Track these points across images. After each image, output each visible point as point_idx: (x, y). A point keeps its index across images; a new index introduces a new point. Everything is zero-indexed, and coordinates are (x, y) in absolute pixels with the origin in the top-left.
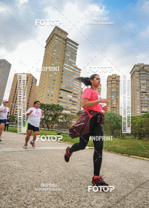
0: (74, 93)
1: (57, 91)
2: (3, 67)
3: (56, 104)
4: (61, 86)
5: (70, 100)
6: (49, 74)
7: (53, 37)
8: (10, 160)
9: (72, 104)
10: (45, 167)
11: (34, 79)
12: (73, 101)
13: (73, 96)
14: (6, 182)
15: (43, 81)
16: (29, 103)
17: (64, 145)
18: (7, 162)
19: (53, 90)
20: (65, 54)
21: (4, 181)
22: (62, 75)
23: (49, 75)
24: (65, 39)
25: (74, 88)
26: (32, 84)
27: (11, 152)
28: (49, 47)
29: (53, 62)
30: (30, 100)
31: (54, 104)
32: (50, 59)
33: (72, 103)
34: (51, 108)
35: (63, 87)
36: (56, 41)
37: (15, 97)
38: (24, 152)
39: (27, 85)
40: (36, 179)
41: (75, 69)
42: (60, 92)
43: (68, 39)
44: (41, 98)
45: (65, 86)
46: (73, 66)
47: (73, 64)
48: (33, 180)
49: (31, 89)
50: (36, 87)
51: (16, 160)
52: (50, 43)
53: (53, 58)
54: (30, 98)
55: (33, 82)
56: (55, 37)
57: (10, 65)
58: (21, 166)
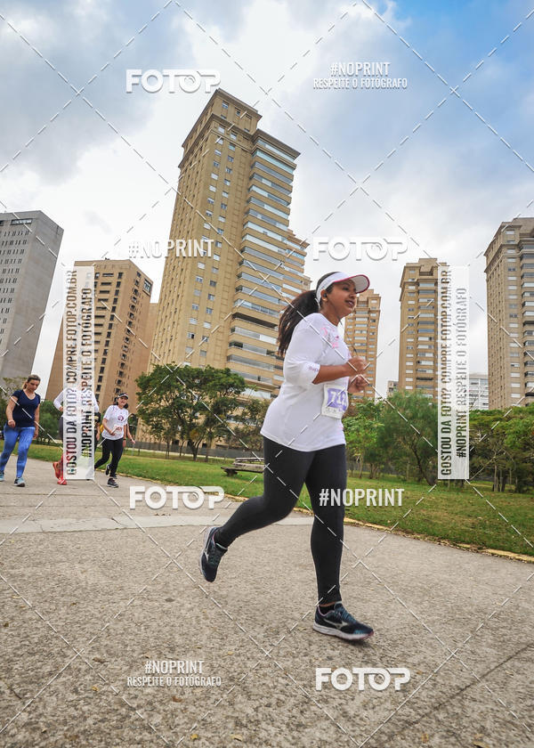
1: (222, 323)
3: (218, 366)
4: (238, 303)
5: (269, 353)
6: (193, 260)
8: (68, 559)
9: (277, 367)
11: (143, 280)
15: (173, 285)
16: (127, 363)
19: (209, 318)
20: (249, 189)
22: (241, 263)
23: (195, 267)
24: (252, 133)
26: (135, 298)
28: (195, 163)
29: (208, 219)
30: (128, 355)
31: (213, 368)
33: (275, 362)
34: (201, 384)
35: (243, 307)
38: (112, 534)
39: (119, 302)
40: (155, 624)
41: (285, 241)
42: (232, 326)
43: (260, 134)
44: (167, 347)
45: (253, 304)
46: (279, 232)
47: (278, 225)
48: (147, 627)
49: (131, 314)
50: (151, 308)
51: (86, 560)
52: (196, 150)
53: (210, 206)
54: (130, 346)
55: (140, 291)
56: (215, 130)
57: (58, 232)
58: (104, 581)
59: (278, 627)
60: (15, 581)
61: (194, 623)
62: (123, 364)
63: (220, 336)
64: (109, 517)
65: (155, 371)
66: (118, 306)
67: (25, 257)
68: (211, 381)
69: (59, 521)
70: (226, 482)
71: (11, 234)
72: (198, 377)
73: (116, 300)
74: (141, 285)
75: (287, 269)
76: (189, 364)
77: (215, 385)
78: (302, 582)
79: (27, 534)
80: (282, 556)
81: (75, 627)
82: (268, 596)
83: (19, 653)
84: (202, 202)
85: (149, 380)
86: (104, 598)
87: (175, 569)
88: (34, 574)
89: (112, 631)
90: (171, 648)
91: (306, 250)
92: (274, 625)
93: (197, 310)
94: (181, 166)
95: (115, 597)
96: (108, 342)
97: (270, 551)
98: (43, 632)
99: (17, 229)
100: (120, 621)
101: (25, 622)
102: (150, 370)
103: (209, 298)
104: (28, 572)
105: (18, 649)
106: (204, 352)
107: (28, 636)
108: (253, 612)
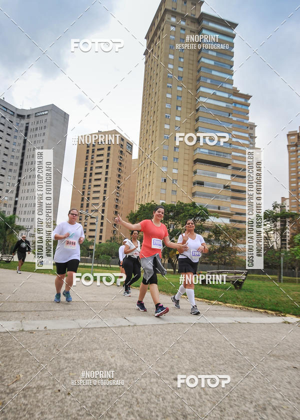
0: (233, 165)
1: (186, 167)
2: (52, 125)
3: (185, 201)
4: (198, 151)
5: (225, 187)
6: (161, 123)
7: (162, 19)
8: (100, 347)
9: (233, 198)
10: (186, 367)
11: (125, 143)
12: (233, 190)
13: (233, 175)
14: (103, 401)
15: (147, 144)
16: (119, 205)
17: (224, 313)
18: (95, 352)
19: (176, 165)
20: (199, 61)
21: (97, 397)
22: (197, 120)
23: (162, 128)
24: (197, 16)
25: (233, 153)
26: (121, 157)
27: (97, 329)
28: (156, 50)
29: (169, 90)
30: (119, 198)
31: (183, 203)
32: (161, 84)
33: (231, 194)
34: (174, 215)
35: (202, 153)
36: (172, 28)
37: (86, 193)
38: (127, 329)
39: (111, 161)
40: (169, 397)
41: (232, 97)
42: (194, 169)
43: (204, 16)
44: (147, 190)
45: (209, 150)
46: (225, 90)
47: (224, 85)
48: (164, 399)
49: (120, 169)
50: (133, 163)
51: (113, 348)
52: (156, 39)
53: (170, 80)
54: (120, 193)
55: (124, 151)
56: (168, 20)
57: (65, 117)
58: (127, 364)
59: (264, 404)
60: (69, 363)
61: (198, 397)
62: (117, 206)
63: (186, 178)
64: (122, 317)
65: (141, 209)
66: (110, 164)
67: (46, 138)
68: (182, 213)
69: (90, 320)
70: (202, 289)
71: (36, 123)
72: (171, 211)
73: (108, 160)
74: (125, 146)
75: (235, 119)
76: (164, 202)
77: (185, 216)
78: (278, 369)
79: (71, 329)
80: (258, 348)
81: (114, 397)
82: (252, 379)
83: (80, 413)
84: (163, 79)
85: (136, 216)
86: (130, 376)
87: (176, 356)
88: (80, 358)
89: (139, 400)
90: (184, 416)
91: (249, 101)
92: (261, 403)
93: (166, 160)
94: (146, 53)
95: (137, 375)
96: (105, 191)
97: (247, 345)
98: (93, 399)
99: (40, 119)
100: (144, 393)
101: (81, 392)
102: (136, 209)
103: (175, 150)
104: (76, 356)
105: (79, 410)
106: (174, 192)
107: (84, 402)
108: (242, 391)
